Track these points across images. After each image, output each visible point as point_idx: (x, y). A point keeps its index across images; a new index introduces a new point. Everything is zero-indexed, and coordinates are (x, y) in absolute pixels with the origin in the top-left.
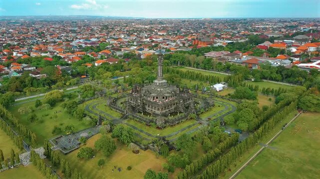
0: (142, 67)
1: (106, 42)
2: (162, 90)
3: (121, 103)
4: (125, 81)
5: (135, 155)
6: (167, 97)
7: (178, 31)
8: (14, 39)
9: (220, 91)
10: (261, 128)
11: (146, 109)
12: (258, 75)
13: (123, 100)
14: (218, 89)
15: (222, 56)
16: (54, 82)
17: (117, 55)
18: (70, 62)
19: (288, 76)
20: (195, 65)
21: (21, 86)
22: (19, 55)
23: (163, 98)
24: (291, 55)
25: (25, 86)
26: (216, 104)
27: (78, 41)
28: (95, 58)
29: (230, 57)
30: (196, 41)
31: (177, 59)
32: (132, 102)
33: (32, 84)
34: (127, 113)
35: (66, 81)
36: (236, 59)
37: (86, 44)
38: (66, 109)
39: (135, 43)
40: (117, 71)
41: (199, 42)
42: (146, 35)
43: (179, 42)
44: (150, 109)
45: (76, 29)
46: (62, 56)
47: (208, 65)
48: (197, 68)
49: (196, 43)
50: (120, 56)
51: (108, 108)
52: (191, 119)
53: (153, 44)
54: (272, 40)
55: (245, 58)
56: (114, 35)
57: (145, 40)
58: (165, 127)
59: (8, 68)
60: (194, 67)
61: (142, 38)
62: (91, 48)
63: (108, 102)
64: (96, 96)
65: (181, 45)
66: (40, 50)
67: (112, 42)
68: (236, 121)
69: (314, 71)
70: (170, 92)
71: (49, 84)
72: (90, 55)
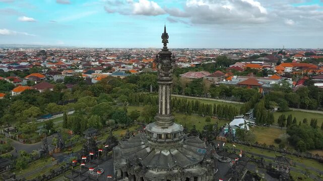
1: (41, 66)
4: (66, 125)
15: (205, 77)
17: (55, 80)
28: (15, 85)
29: (216, 79)
31: (147, 83)
36: (224, 80)
37: (9, 68)
39: (80, 67)
42: (94, 60)
43: (136, 65)
50: (59, 81)
53: (105, 67)
56: (53, 59)
57: (93, 63)
61: (88, 62)
62: (16, 73)
65: (141, 67)
67: (48, 66)
72: (8, 80)
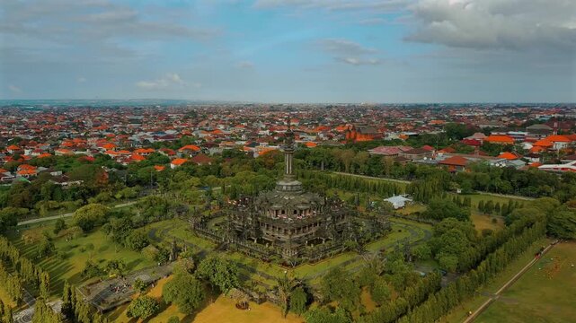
0: (255, 171)
1: (191, 135)
2: (292, 198)
3: (216, 225)
4: (224, 193)
5: (240, 311)
6: (301, 211)
7: (320, 120)
8: (29, 132)
9: (400, 208)
10: (483, 263)
11: (262, 234)
12: (468, 182)
13: (219, 220)
14: (396, 205)
15: (400, 154)
16: (93, 193)
17: (212, 154)
18: (125, 164)
19: (523, 184)
20: (353, 169)
21: (31, 198)
22: (34, 154)
23: (295, 212)
24: (523, 154)
25: (39, 198)
26: (394, 228)
27: (141, 134)
28: (170, 158)
29: (414, 156)
30: (353, 133)
31: (319, 158)
32: (236, 222)
33: (52, 195)
34: (226, 241)
35: (115, 190)
36: (425, 158)
37: (155, 138)
38: (112, 234)
39: (243, 137)
40: (210, 176)
41: (358, 135)
42: (264, 126)
43: (321, 136)
44: (271, 233)
45: (140, 118)
46: (112, 156)
47: (375, 167)
48: (356, 173)
49: (353, 137)
50: (217, 155)
51: (190, 234)
52: (348, 250)
53: (276, 138)
54: (487, 132)
55: (441, 156)
56: (207, 125)
57: (261, 132)
58: (298, 264)
59: (12, 173)
60: (350, 172)
61: (256, 130)
62: (165, 144)
63: (191, 223)
64: (169, 214)
65: (326, 139)
66: (75, 147)
67: (202, 135)
68: (434, 254)
69: (568, 176)
70: (306, 201)
71: (84, 196)
72: (162, 153)
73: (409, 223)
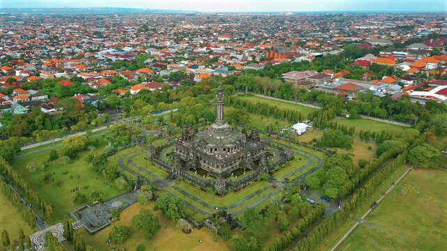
0: (195, 96)
1: (144, 52)
2: (223, 137)
3: (167, 155)
4: (172, 120)
5: (185, 235)
6: (229, 149)
7: (246, 35)
8: (16, 49)
9: (302, 134)
10: (355, 196)
11: (200, 165)
13: (169, 150)
14: (299, 133)
15: (307, 78)
16: (74, 121)
17: (161, 75)
18: (95, 87)
20: (269, 93)
21: (30, 127)
22: (23, 75)
23: (224, 150)
24: (401, 75)
25: (35, 128)
26: (297, 157)
27: (105, 51)
28: (130, 81)
29: (317, 80)
30: (272, 52)
31: (244, 84)
32: (181, 154)
33: (43, 124)
34: (174, 172)
35: (90, 118)
36: (325, 83)
37: (117, 56)
38: (91, 165)
39: (186, 56)
40: (161, 103)
41: (276, 55)
42: (202, 42)
43: (247, 54)
44: (207, 165)
45: (102, 30)
46: (84, 77)
47: (287, 92)
48: (271, 96)
49: (271, 56)
50: (165, 77)
51: (149, 163)
52: (262, 179)
53: (211, 57)
55: (338, 82)
56: (157, 41)
57: (200, 50)
58: (226, 193)
59: (10, 96)
60: (267, 95)
61: (195, 47)
62: (125, 64)
63: (149, 154)
64: (132, 144)
65: (250, 59)
66: (53, 67)
67: (154, 52)
68: (321, 185)
70: (233, 141)
71: (67, 125)
72: (123, 76)
73: (307, 150)
